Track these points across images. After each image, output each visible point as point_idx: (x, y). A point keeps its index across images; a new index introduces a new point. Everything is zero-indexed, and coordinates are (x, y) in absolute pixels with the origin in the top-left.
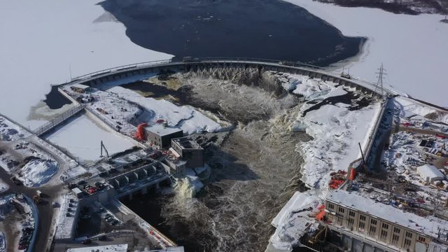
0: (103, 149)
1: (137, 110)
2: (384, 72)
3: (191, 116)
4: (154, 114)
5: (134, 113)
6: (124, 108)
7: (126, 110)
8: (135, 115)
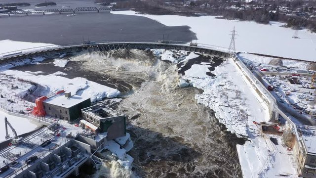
0: (8, 125)
1: (29, 86)
2: (235, 33)
3: (86, 85)
4: (49, 89)
5: (27, 89)
6: (15, 86)
7: (17, 87)
8: (29, 90)
